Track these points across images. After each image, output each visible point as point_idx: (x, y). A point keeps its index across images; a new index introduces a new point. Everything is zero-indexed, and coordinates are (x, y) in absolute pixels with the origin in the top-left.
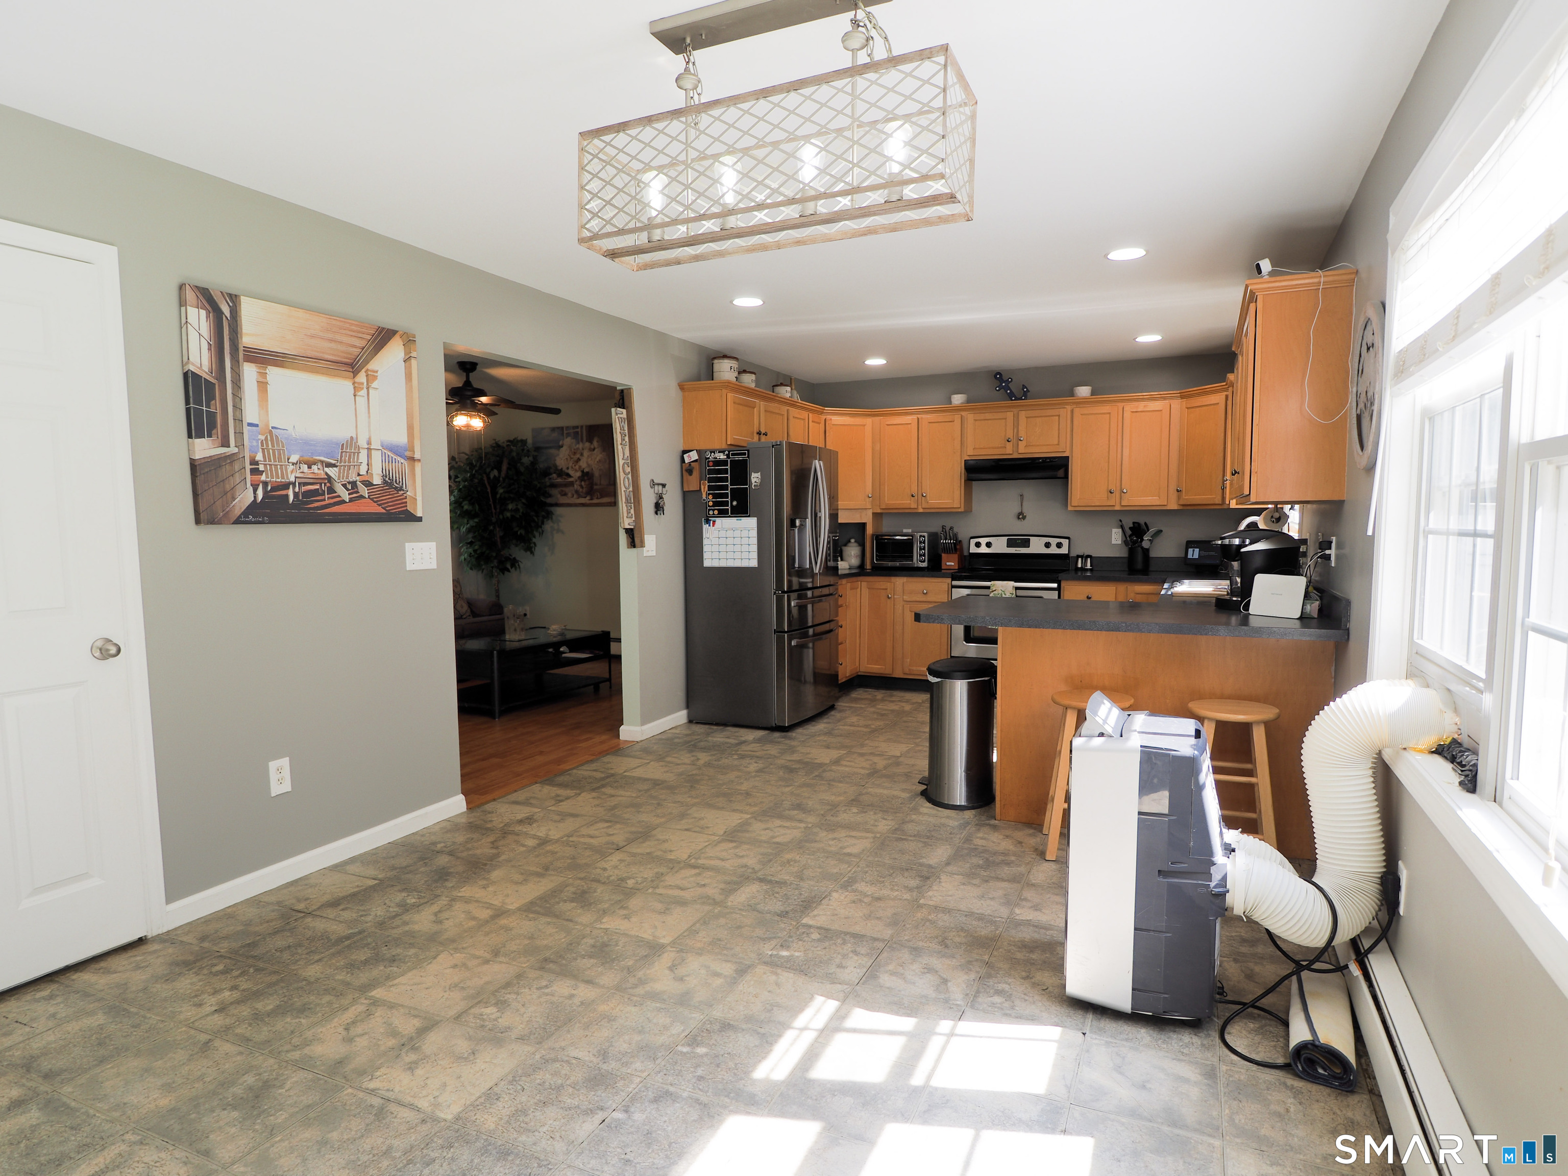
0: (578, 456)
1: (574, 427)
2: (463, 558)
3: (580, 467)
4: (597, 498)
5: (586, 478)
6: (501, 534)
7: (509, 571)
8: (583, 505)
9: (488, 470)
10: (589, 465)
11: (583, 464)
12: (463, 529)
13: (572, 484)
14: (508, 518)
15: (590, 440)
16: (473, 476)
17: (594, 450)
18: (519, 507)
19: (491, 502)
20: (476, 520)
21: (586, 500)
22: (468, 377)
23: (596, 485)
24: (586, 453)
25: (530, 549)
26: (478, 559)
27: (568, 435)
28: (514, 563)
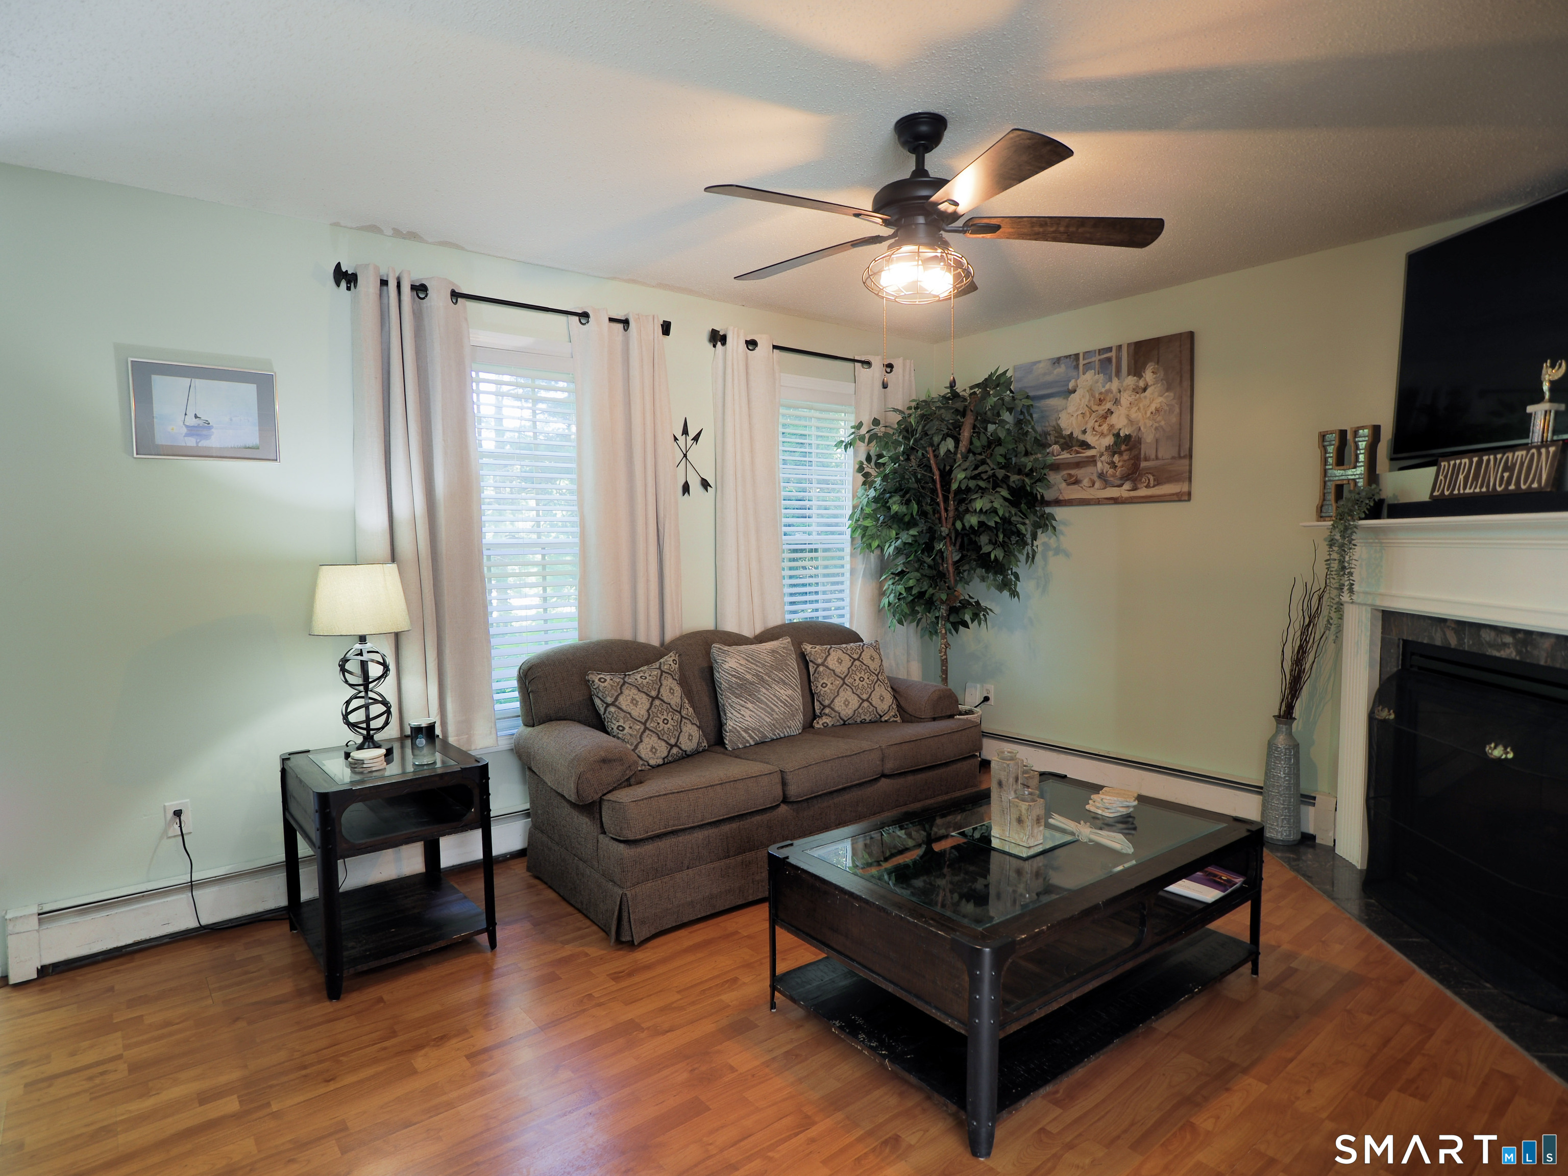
0: (1108, 405)
1: (1101, 351)
2: (885, 601)
3: (1112, 426)
4: (1148, 486)
5: (1123, 447)
6: (957, 557)
7: (966, 625)
8: (1115, 501)
9: (936, 439)
10: (1131, 422)
11: (1119, 421)
12: (890, 550)
13: (1092, 461)
14: (971, 527)
15: (1137, 370)
16: (907, 454)
17: (1145, 390)
18: (996, 505)
19: (940, 499)
20: (913, 532)
21: (1124, 491)
22: (920, 162)
23: (1146, 459)
24: (1125, 399)
25: (1008, 586)
26: (912, 604)
27: (1088, 367)
28: (979, 612)
